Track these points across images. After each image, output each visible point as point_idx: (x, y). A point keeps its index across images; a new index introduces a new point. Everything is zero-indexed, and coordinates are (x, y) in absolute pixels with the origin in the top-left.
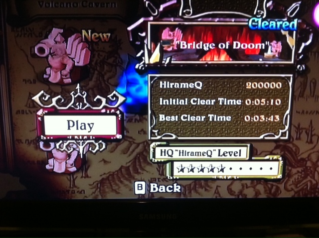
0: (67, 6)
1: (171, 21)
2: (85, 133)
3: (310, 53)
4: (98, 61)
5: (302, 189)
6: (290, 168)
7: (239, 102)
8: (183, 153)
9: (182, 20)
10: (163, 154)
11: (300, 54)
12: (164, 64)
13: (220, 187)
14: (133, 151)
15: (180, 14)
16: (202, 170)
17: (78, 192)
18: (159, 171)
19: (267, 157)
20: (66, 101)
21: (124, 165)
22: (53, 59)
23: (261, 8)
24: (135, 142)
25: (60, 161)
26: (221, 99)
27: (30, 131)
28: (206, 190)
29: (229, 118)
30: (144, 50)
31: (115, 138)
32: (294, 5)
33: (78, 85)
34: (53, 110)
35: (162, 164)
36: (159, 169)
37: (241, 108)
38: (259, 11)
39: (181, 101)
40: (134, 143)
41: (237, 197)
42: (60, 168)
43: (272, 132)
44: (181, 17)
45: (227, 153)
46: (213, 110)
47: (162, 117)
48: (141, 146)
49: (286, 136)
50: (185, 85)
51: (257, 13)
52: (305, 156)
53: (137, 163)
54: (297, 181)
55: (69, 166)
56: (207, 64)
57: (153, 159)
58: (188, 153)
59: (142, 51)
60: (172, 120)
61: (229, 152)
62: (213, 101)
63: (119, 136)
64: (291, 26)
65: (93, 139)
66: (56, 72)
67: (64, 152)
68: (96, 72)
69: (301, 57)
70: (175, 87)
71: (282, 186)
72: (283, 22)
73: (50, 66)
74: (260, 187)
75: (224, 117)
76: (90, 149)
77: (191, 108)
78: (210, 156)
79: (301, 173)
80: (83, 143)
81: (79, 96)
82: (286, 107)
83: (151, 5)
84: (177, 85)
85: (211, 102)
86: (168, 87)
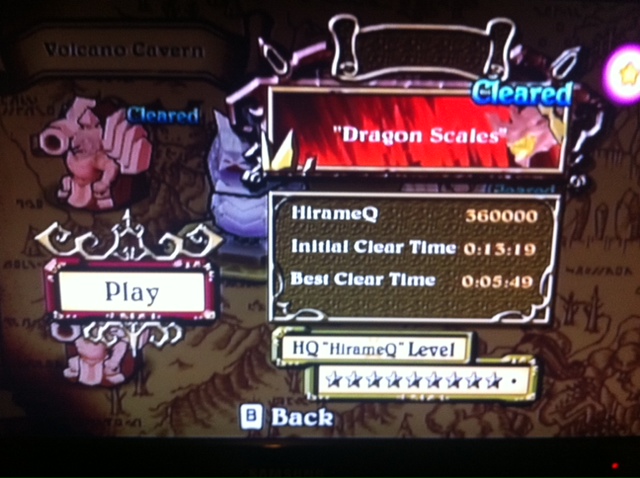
0: (103, 53)
1: (314, 86)
2: (142, 306)
3: (596, 153)
4: (168, 165)
5: (575, 422)
6: (551, 380)
7: (451, 249)
8: (338, 348)
9: (337, 83)
10: (299, 349)
11: (576, 155)
12: (301, 171)
13: (411, 415)
14: (238, 343)
15: (334, 71)
16: (376, 383)
17: (128, 422)
18: (289, 384)
19: (506, 359)
20: (103, 244)
21: (220, 370)
22: (77, 159)
23: (497, 60)
24: (243, 325)
25: (92, 362)
26: (414, 243)
27: (33, 302)
28: (383, 422)
29: (430, 281)
30: (260, 142)
31: (201, 317)
32: (565, 55)
33: (127, 212)
34: (77, 261)
35: (295, 372)
36: (289, 379)
37: (455, 260)
38: (493, 67)
39: (334, 245)
40: (239, 328)
41: (444, 436)
42: (92, 376)
43: (517, 309)
44: (336, 78)
45: (426, 349)
46: (399, 265)
47: (296, 278)
48: (254, 335)
49: (543, 317)
50: (343, 214)
51: (490, 71)
52: (582, 357)
53: (246, 368)
54: (565, 405)
55: (109, 372)
56: (387, 172)
57: (278, 360)
58: (349, 348)
59: (256, 146)
60: (316, 283)
61: (431, 348)
62: (400, 246)
63: (210, 315)
64: (558, 97)
65: (156, 320)
66: (82, 186)
67: (100, 345)
68: (163, 187)
69: (577, 160)
70: (323, 217)
71: (534, 416)
72: (544, 88)
73: (71, 174)
74: (492, 418)
75: (422, 278)
76: (152, 339)
77: (354, 260)
78: (393, 355)
79: (573, 390)
80: (137, 328)
81: (128, 234)
82: (545, 261)
83: (275, 52)
84: (326, 214)
85: (395, 249)
86: (309, 217)
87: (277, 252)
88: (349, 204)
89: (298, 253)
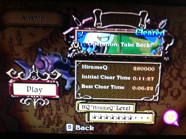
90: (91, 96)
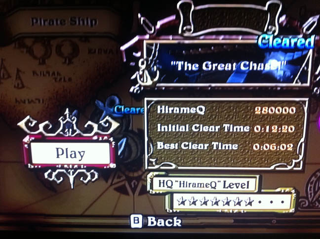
87: (149, 131)
88: (189, 104)
89: (161, 132)
90: (175, 163)
